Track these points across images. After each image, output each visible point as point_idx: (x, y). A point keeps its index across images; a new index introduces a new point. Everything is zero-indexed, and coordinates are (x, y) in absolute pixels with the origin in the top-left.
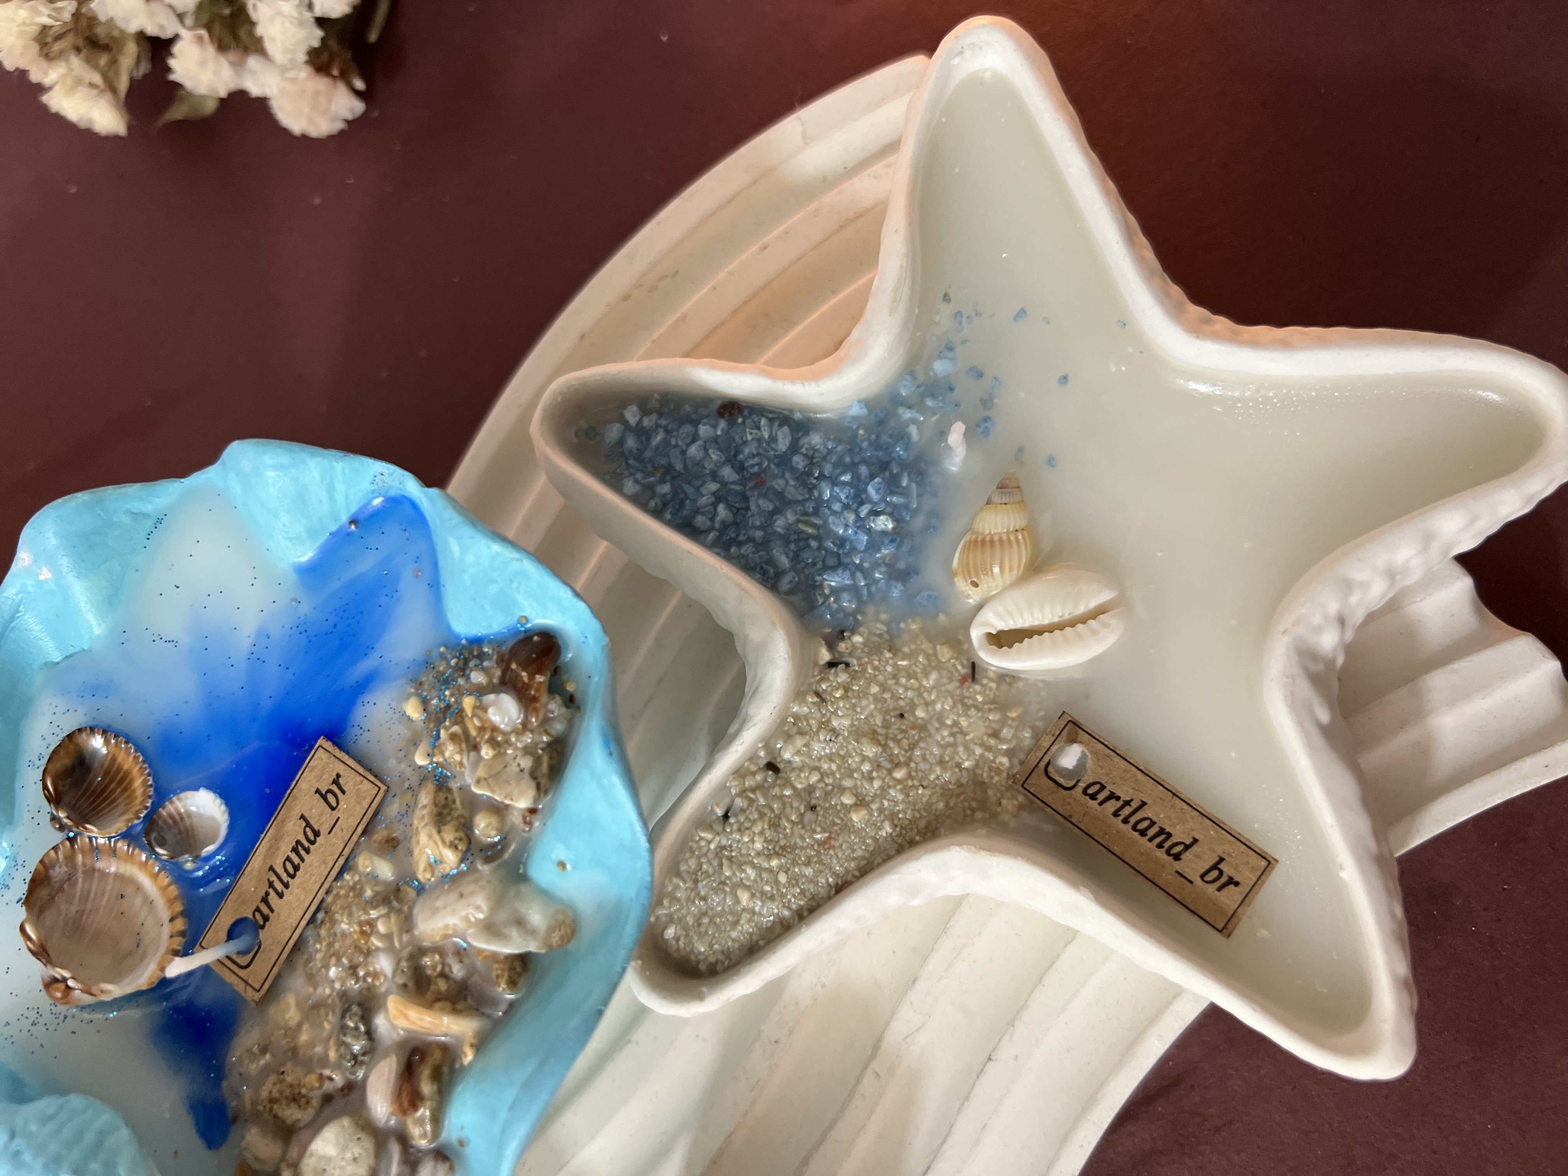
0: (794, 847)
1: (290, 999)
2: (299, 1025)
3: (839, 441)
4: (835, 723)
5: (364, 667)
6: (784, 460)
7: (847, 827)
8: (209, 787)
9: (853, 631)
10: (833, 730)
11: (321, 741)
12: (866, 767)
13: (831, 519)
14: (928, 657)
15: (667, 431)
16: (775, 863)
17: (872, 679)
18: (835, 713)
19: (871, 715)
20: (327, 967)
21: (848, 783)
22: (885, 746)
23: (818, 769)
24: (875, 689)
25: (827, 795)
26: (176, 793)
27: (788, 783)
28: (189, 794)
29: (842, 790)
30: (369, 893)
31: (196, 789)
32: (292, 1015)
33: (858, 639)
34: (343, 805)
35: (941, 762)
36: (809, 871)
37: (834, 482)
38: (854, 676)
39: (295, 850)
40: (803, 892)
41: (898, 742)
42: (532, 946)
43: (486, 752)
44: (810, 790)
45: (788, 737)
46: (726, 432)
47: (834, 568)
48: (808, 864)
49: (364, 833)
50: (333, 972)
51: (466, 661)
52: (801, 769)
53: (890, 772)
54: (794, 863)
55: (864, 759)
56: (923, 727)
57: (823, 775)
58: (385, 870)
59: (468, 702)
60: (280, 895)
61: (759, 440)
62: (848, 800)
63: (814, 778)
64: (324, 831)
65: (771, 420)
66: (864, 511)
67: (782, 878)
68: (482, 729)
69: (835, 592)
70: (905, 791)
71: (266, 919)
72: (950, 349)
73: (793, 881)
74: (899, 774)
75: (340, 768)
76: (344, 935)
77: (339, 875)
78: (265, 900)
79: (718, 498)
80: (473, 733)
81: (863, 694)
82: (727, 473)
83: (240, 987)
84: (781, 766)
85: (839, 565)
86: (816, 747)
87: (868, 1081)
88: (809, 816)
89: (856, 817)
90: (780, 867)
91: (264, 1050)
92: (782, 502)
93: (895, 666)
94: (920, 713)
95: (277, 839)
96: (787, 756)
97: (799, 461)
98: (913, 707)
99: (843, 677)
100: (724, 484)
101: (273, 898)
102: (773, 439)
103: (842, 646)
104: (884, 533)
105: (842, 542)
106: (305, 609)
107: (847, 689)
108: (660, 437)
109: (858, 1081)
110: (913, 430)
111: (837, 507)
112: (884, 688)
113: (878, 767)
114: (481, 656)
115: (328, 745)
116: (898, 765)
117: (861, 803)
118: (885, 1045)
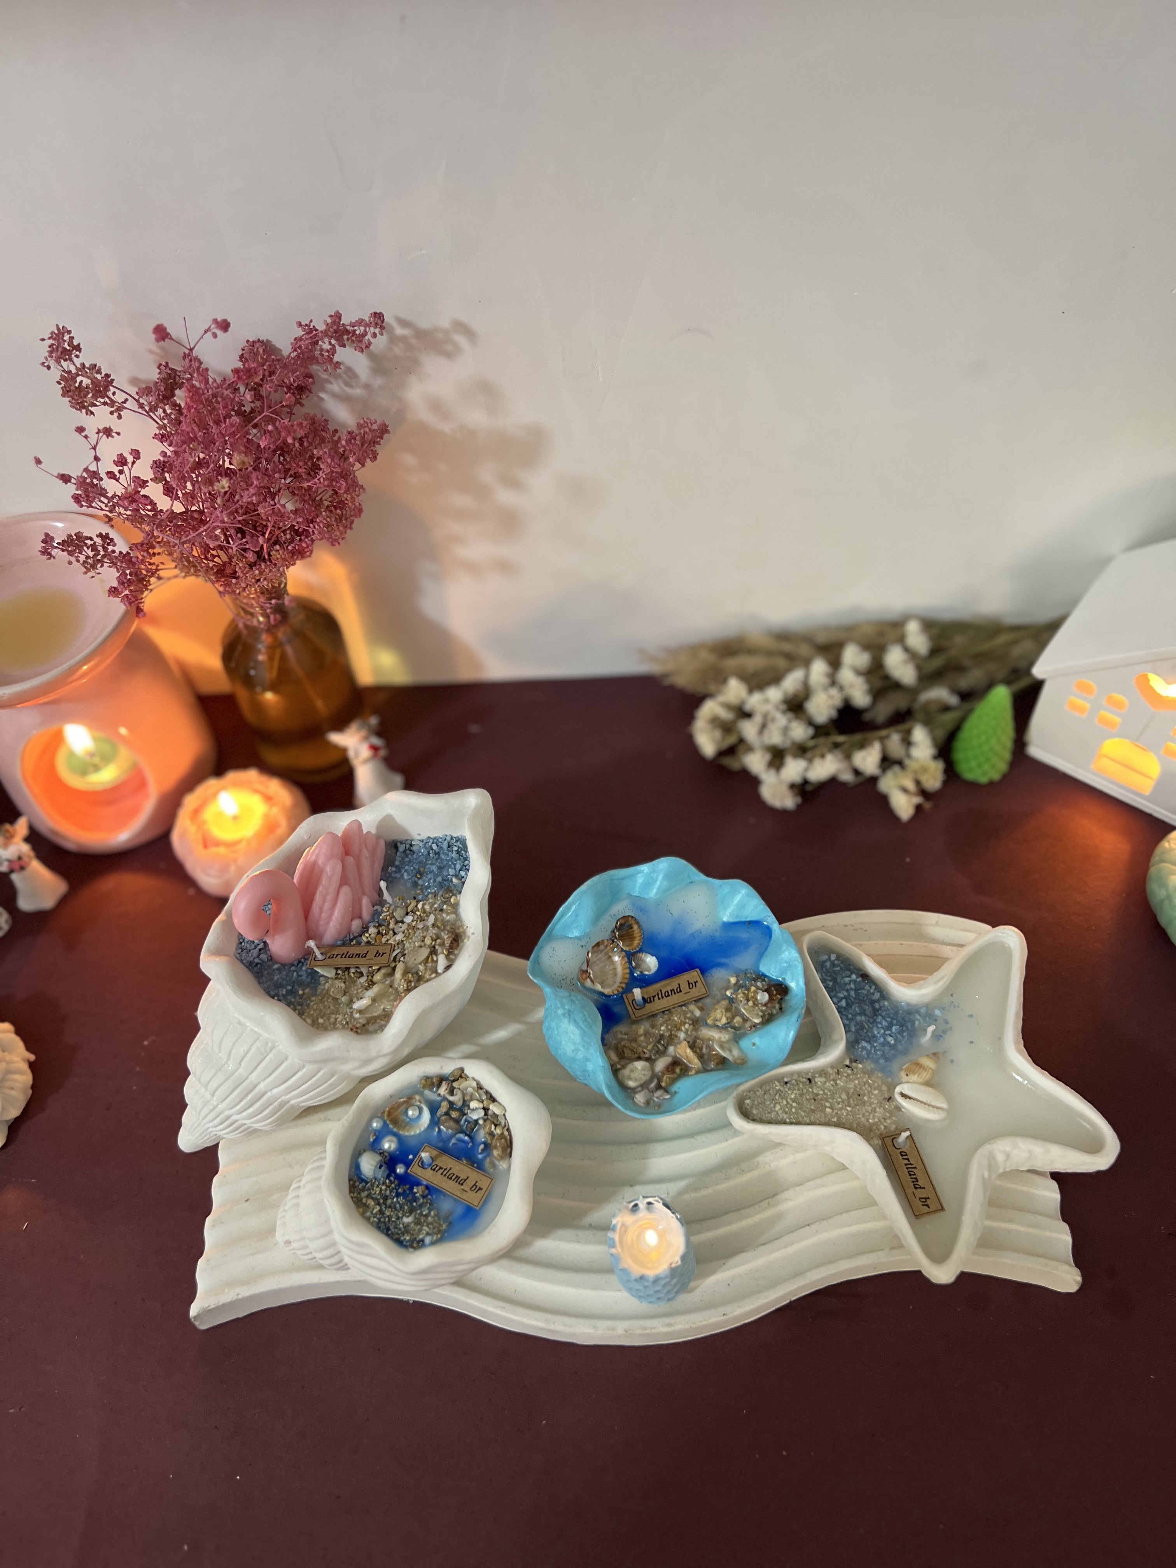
0: (803, 1105)
1: (643, 1027)
2: (641, 1035)
3: (892, 1009)
4: (838, 1082)
5: (724, 960)
6: (873, 1002)
7: (823, 1111)
8: (657, 958)
9: (860, 1063)
10: (836, 1084)
11: (698, 970)
12: (840, 1100)
13: (875, 1028)
14: (878, 1085)
15: (841, 969)
16: (794, 1104)
17: (858, 1079)
18: (840, 1079)
19: (851, 1088)
20: (662, 1026)
21: (830, 1100)
22: (849, 1098)
23: (823, 1091)
24: (857, 1082)
25: (822, 1100)
26: (646, 952)
27: (812, 1088)
28: (649, 955)
29: (827, 1101)
30: (688, 1015)
31: (653, 955)
32: (641, 1031)
33: (860, 1066)
34: (694, 989)
35: (863, 1115)
36: (803, 1114)
37: (884, 1018)
38: (853, 1074)
39: (671, 991)
40: (797, 1118)
41: (854, 1101)
42: (730, 1058)
43: (751, 1003)
44: (817, 1095)
45: (821, 1076)
46: (860, 981)
47: (866, 1041)
48: (804, 1112)
49: (695, 1001)
50: (663, 1028)
51: (758, 978)
52: (819, 1087)
53: (846, 1106)
54: (800, 1109)
55: (840, 1097)
56: (864, 1103)
57: (824, 1093)
58: (698, 1013)
59: (753, 988)
60: (659, 999)
61: (868, 991)
62: (827, 1104)
63: (821, 1092)
64: (683, 992)
65: (876, 989)
66: (888, 1032)
67: (794, 1110)
68: (753, 997)
69: (863, 1048)
70: (847, 1114)
71: (651, 1001)
72: (943, 1009)
73: (796, 1113)
74: (849, 1109)
75: (699, 980)
76: (674, 1020)
77: (681, 1006)
78: (654, 997)
79: (845, 997)
80: (750, 996)
81: (852, 1080)
82: (852, 993)
83: (631, 1012)
84: (813, 1082)
85: (869, 1042)
86: (828, 1084)
87: (764, 1203)
88: (813, 1101)
89: (828, 1110)
90: (795, 1107)
91: (626, 1034)
92: (863, 1013)
93: (867, 1080)
94: (866, 1098)
95: (668, 984)
96: (817, 1080)
97: (877, 1006)
98: (864, 1095)
99: (849, 1071)
100: (849, 995)
101: (656, 998)
102: (873, 994)
103: (854, 1064)
104: (889, 1043)
105: (874, 1036)
106: (718, 934)
107: (849, 1075)
108: (838, 968)
109: (761, 1201)
110: (917, 1023)
111: (880, 1026)
112: (859, 1084)
113: (843, 1102)
114: (764, 980)
115: (699, 972)
116: (850, 1106)
117: (831, 1108)
118: (778, 1197)
